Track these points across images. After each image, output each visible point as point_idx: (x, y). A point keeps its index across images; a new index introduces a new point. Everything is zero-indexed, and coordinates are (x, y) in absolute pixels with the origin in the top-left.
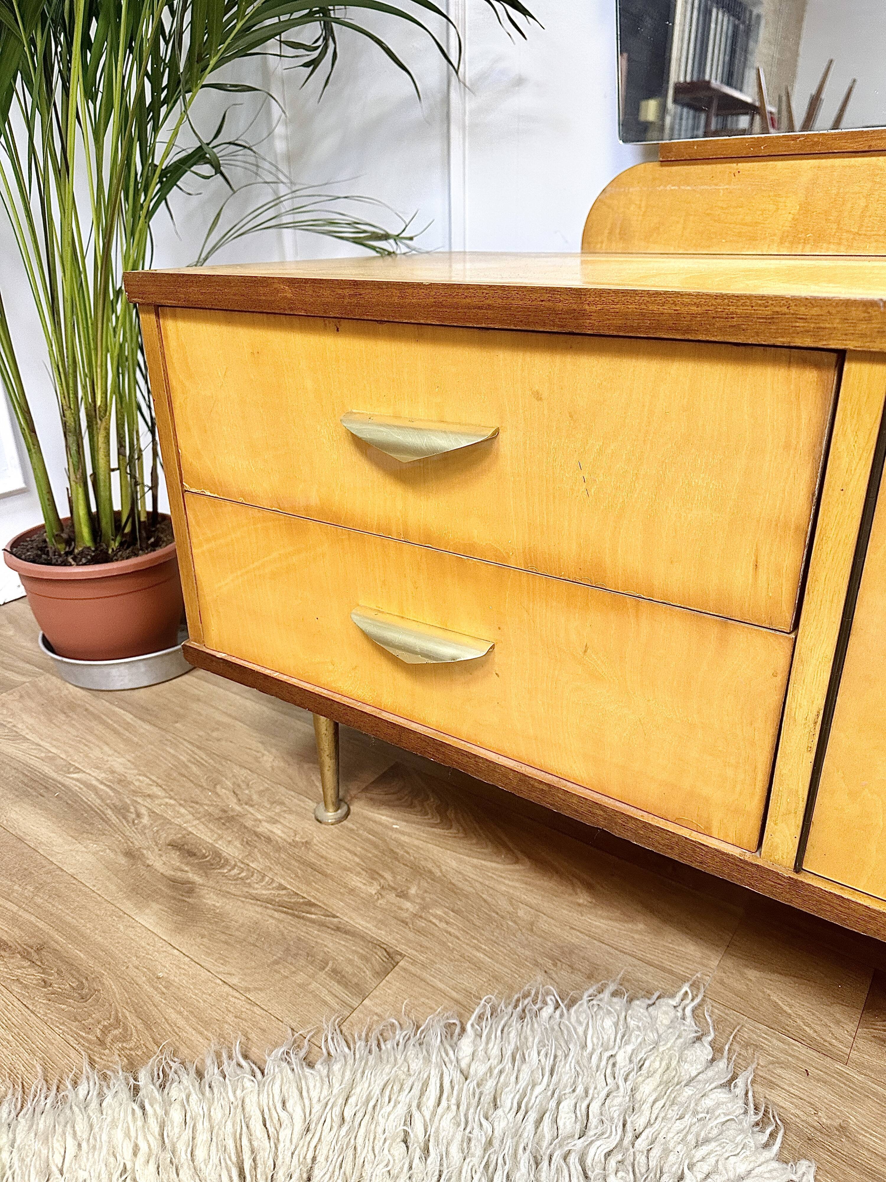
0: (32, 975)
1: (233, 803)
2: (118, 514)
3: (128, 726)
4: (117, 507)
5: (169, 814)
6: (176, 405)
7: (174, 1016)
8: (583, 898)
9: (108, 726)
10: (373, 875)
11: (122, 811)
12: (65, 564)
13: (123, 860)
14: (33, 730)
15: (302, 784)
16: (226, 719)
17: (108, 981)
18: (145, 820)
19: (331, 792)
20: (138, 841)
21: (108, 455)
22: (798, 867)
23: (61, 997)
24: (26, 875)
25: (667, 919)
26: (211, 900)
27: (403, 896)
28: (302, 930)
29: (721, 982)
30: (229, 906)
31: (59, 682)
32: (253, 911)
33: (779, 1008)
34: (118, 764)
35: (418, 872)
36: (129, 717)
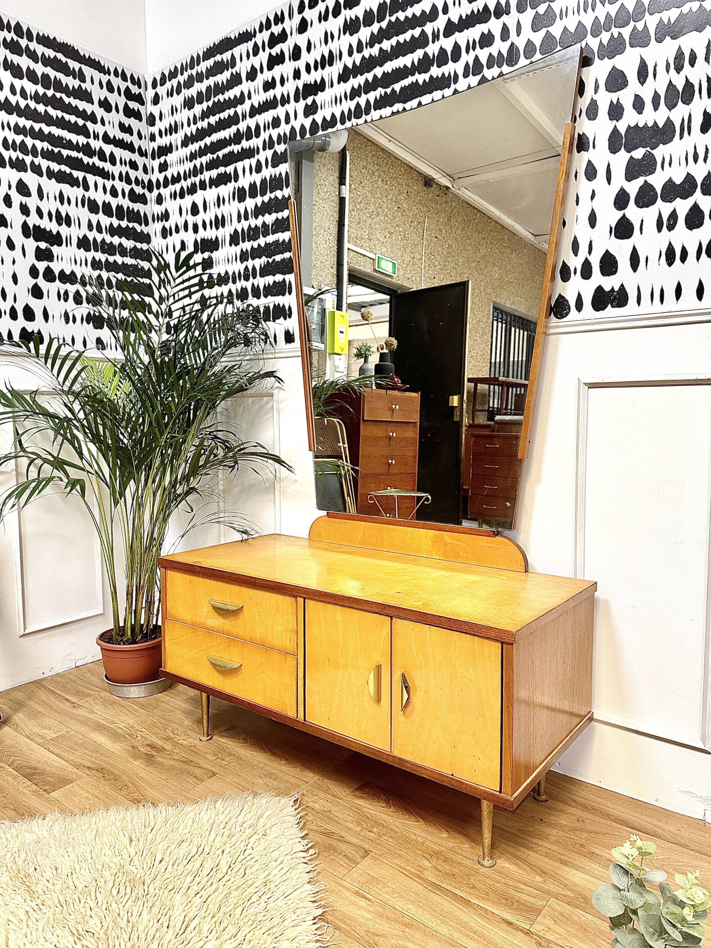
0: (100, 775)
1: (171, 734)
2: (143, 625)
3: (136, 710)
4: (142, 622)
5: (148, 737)
6: (168, 594)
7: (143, 784)
8: (283, 762)
9: (128, 710)
10: (215, 755)
11: (131, 735)
12: (120, 644)
13: (130, 748)
14: (98, 710)
15: (197, 730)
16: (173, 709)
17: (123, 777)
18: (139, 738)
19: (205, 731)
20: (136, 744)
21: (142, 603)
23: (109, 780)
24: (97, 751)
25: (307, 768)
26: (159, 759)
27: (223, 760)
28: (187, 767)
29: (315, 782)
30: (165, 761)
31: (109, 695)
32: (172, 762)
33: (329, 788)
34: (131, 722)
35: (230, 754)
36: (136, 707)
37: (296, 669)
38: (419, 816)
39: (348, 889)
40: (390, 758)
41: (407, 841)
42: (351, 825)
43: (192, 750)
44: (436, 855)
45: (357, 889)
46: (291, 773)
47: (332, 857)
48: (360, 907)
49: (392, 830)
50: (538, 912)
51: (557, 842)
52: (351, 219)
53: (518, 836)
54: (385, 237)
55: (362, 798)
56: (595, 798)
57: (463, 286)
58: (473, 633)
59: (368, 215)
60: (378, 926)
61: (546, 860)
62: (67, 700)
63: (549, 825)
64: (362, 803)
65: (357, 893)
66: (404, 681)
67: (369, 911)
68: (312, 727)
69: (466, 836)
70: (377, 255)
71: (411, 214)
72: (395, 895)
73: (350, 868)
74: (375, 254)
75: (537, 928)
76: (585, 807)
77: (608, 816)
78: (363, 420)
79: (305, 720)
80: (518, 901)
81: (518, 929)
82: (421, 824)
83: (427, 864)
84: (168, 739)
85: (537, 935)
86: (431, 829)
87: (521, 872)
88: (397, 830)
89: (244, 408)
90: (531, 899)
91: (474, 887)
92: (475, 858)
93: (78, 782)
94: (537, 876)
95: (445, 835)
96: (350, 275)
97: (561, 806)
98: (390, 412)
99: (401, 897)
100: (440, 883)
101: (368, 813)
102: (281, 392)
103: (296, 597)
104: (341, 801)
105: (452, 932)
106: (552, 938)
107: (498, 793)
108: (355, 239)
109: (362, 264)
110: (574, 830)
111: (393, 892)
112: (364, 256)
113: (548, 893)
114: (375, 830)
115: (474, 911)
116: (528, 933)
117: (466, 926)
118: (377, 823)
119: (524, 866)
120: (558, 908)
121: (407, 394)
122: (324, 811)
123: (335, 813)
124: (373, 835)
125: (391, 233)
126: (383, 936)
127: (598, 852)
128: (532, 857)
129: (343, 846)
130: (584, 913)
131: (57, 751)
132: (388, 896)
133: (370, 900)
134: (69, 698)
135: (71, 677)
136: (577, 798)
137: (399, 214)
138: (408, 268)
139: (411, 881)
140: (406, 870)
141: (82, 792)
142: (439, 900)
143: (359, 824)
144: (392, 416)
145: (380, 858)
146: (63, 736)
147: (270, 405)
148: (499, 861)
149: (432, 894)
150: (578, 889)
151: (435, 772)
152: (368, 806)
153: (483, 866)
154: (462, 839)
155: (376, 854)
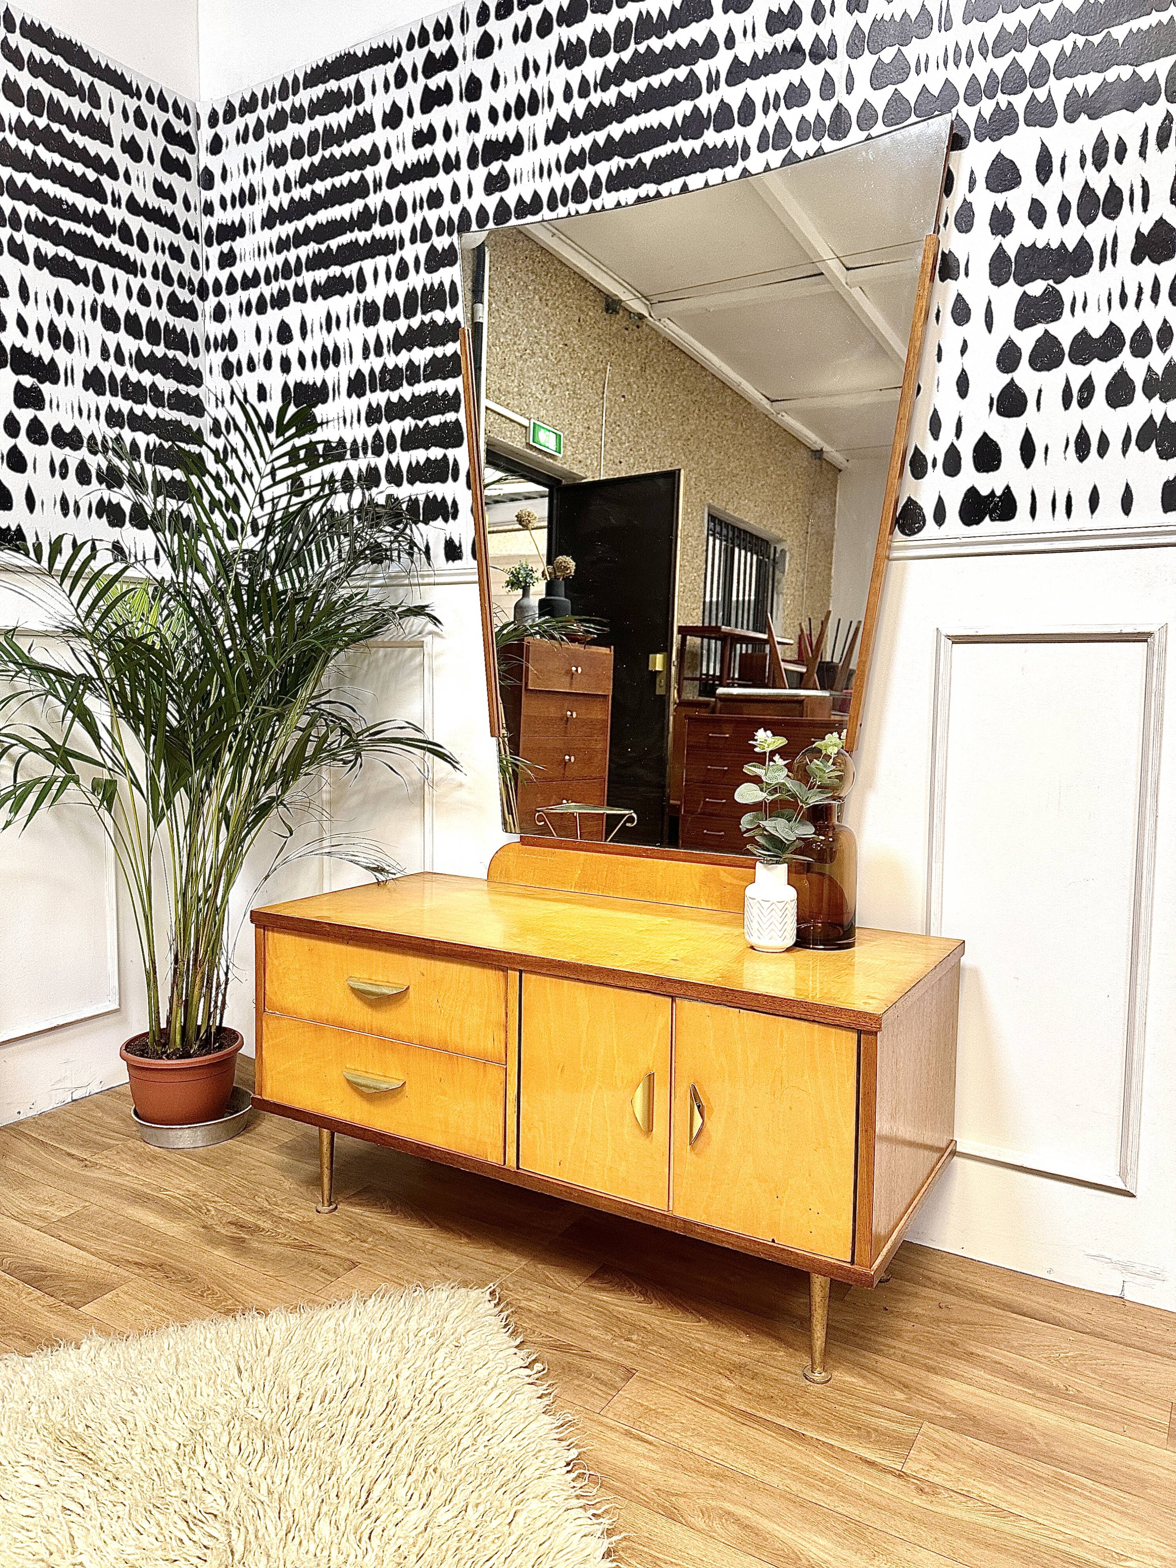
0: (160, 1275)
1: (266, 1204)
2: (199, 1027)
3: (195, 1168)
4: (199, 1023)
5: (227, 1210)
6: (267, 970)
7: (237, 1286)
8: (464, 1240)
9: (181, 1167)
10: (348, 1234)
11: (198, 1209)
12: (161, 1058)
13: (201, 1230)
14: (130, 1170)
15: (309, 1196)
16: (259, 1164)
17: (201, 1275)
18: (213, 1212)
19: (326, 1199)
20: (210, 1222)
22: (518, 1168)
23: (178, 1282)
24: (145, 1237)
25: (506, 1248)
26: (256, 1245)
27: (364, 1241)
28: (306, 1255)
29: (523, 1269)
30: (265, 1247)
31: (143, 1144)
32: (279, 1249)
33: (548, 1277)
34: (191, 1187)
35: (373, 1232)
36: (194, 1163)
37: (503, 1085)
38: (699, 1312)
39: (612, 1429)
40: (668, 1221)
41: (689, 1351)
42: (595, 1333)
43: (305, 1226)
44: (737, 1369)
45: (627, 1428)
46: (480, 1257)
47: (576, 1382)
48: (637, 1454)
49: (662, 1336)
50: (909, 1444)
51: (914, 1341)
52: (492, 360)
53: (856, 1335)
54: (544, 392)
55: (604, 1290)
56: (959, 1272)
57: (672, 477)
58: (812, 1018)
59: (518, 354)
60: (672, 1481)
61: (905, 1367)
62: (69, 1155)
63: (899, 1316)
64: (604, 1297)
65: (628, 1433)
66: (695, 1095)
67: (653, 1460)
68: (531, 1178)
69: (778, 1339)
70: (532, 421)
71: (585, 356)
72: (689, 1433)
73: (610, 1398)
74: (530, 419)
75: (911, 1467)
76: (946, 1287)
77: (982, 1298)
78: (527, 690)
80: (876, 1430)
81: (885, 1470)
82: (705, 1323)
83: (728, 1383)
84: (262, 1212)
85: (915, 1478)
86: (723, 1332)
87: (871, 1386)
88: (669, 1335)
89: (369, 665)
90: (894, 1426)
91: (806, 1414)
92: (799, 1372)
93: (124, 1288)
94: (896, 1392)
95: (745, 1339)
96: (488, 452)
97: (909, 1287)
98: (568, 678)
99: (699, 1435)
100: (753, 1411)
101: (619, 1312)
102: (437, 640)
103: (505, 970)
104: (571, 1297)
105: (789, 1482)
106: (936, 1480)
107: (849, 1265)
108: (497, 393)
109: (508, 434)
110: (937, 1321)
111: (685, 1429)
112: (512, 421)
113: (918, 1414)
114: (635, 1337)
115: (814, 1449)
116: (901, 1475)
117: (807, 1472)
118: (635, 1327)
119: (874, 1378)
120: (936, 1436)
121: (594, 649)
122: (549, 1313)
123: (566, 1315)
124: (633, 1345)
125: (553, 386)
126: (684, 1495)
127: (978, 1351)
128: (884, 1363)
129: (592, 1366)
130: (976, 1441)
131: (73, 1239)
132: (678, 1436)
133: (651, 1443)
134: (73, 1152)
135: (68, 1117)
136: (931, 1274)
137: (567, 355)
138: (580, 445)
139: (709, 1410)
140: (698, 1395)
141: (135, 1303)
142: (757, 1436)
143: (607, 1330)
144: (571, 684)
145: (652, 1379)
146: (77, 1214)
147: (418, 660)
148: (835, 1373)
149: (746, 1428)
150: (960, 1407)
151: (744, 1239)
152: (616, 1301)
153: (814, 1381)
154: (772, 1343)
155: (644, 1373)
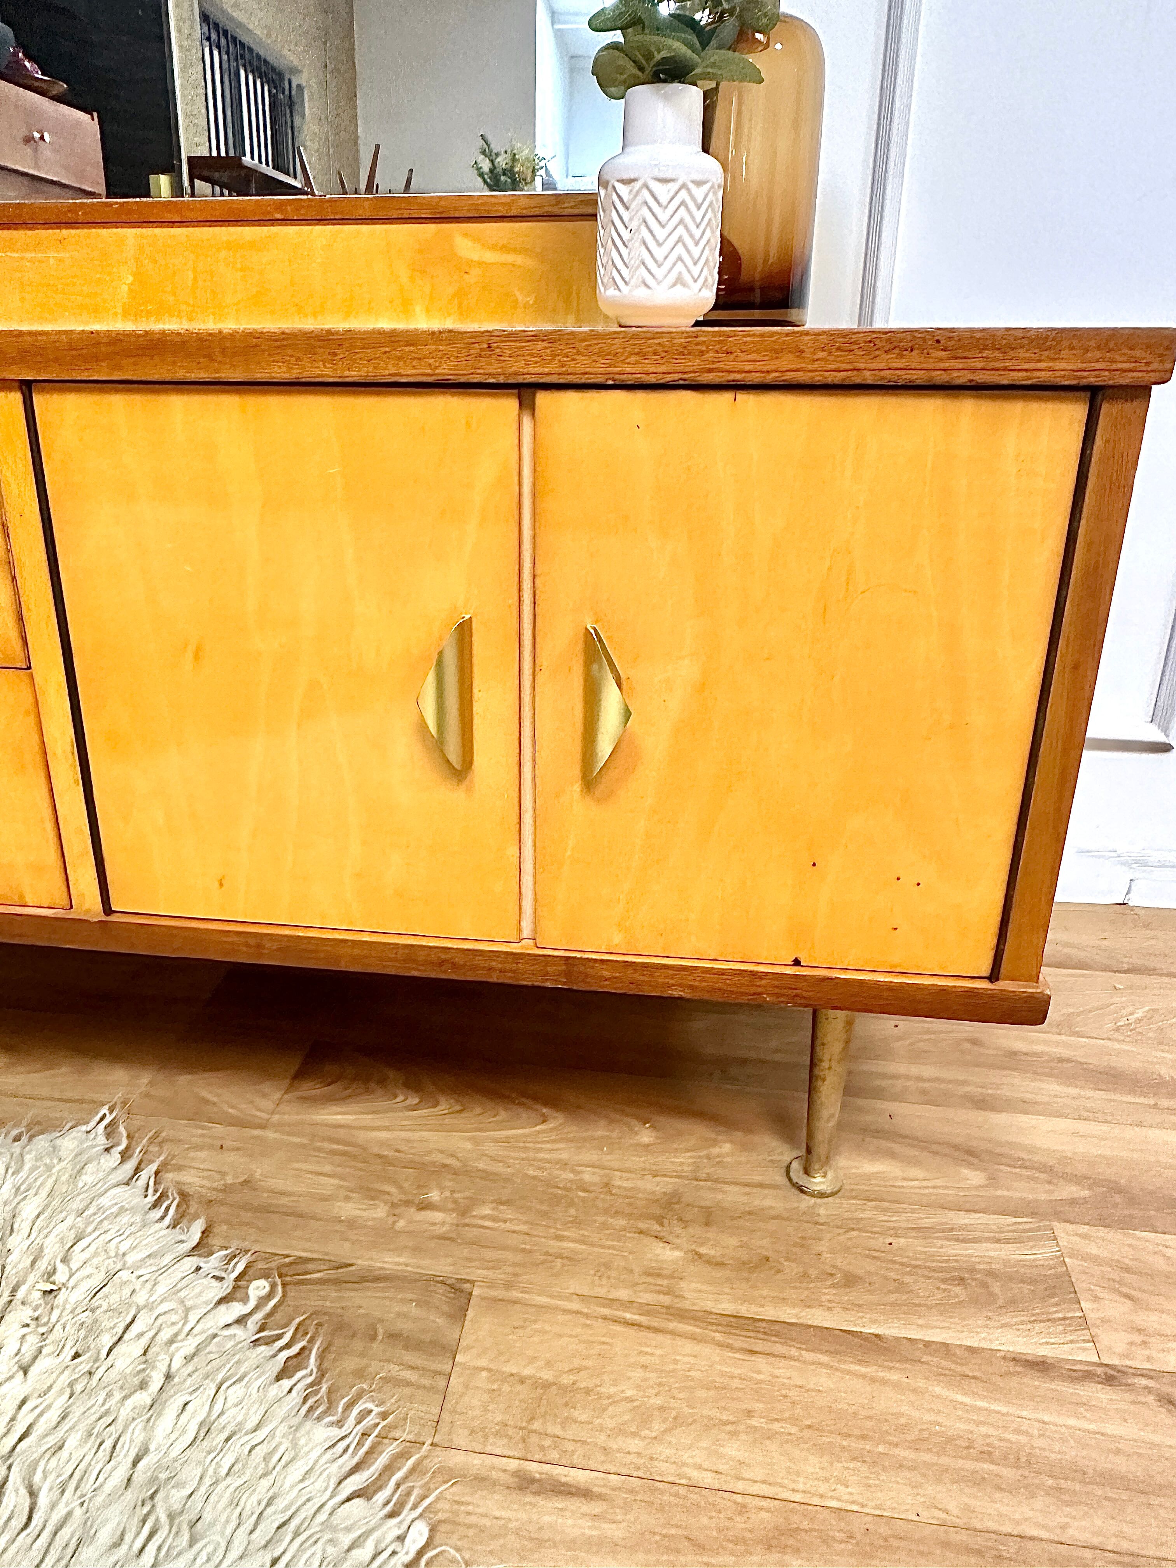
29: (147, 1095)
33: (206, 1102)
41: (558, 1196)
42: (348, 1209)
44: (668, 1210)
45: (514, 1464)
46: (44, 1092)
48: (571, 1544)
49: (486, 1175)
50: (1065, 1287)
55: (336, 1102)
61: (939, 1112)
64: (341, 1116)
65: (523, 1485)
66: (597, 650)
72: (657, 1426)
75: (1110, 1348)
79: (108, 909)
80: (990, 1274)
81: (1076, 1373)
82: (556, 1120)
83: (669, 1254)
85: (1138, 1373)
86: (600, 1130)
87: (915, 1172)
88: (499, 1168)
90: (1015, 1253)
91: (850, 1281)
92: (780, 1178)
94: (963, 1171)
95: (646, 1136)
98: (30, 152)
99: (678, 1421)
100: (750, 1310)
101: (382, 1144)
104: (270, 1134)
105: (931, 1492)
106: (1174, 1362)
111: (645, 1419)
113: (1031, 1210)
114: (434, 1196)
115: (919, 1369)
116: (1111, 1377)
118: (426, 1170)
119: (910, 1152)
120: (1094, 1249)
121: (64, 110)
122: (231, 1191)
123: (272, 1186)
124: (438, 1216)
128: (901, 1115)
129: (368, 1302)
132: (635, 1444)
133: (585, 1494)
139: (667, 1340)
140: (624, 1305)
142: (799, 1379)
143: (372, 1195)
144: (37, 162)
145: (516, 1294)
149: (761, 1362)
150: (1079, 1169)
152: (368, 1119)
154: (699, 1130)
155: (491, 1285)
